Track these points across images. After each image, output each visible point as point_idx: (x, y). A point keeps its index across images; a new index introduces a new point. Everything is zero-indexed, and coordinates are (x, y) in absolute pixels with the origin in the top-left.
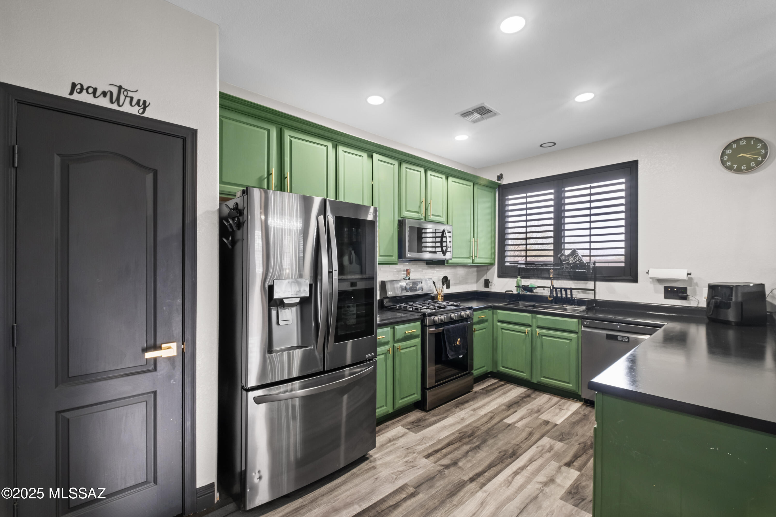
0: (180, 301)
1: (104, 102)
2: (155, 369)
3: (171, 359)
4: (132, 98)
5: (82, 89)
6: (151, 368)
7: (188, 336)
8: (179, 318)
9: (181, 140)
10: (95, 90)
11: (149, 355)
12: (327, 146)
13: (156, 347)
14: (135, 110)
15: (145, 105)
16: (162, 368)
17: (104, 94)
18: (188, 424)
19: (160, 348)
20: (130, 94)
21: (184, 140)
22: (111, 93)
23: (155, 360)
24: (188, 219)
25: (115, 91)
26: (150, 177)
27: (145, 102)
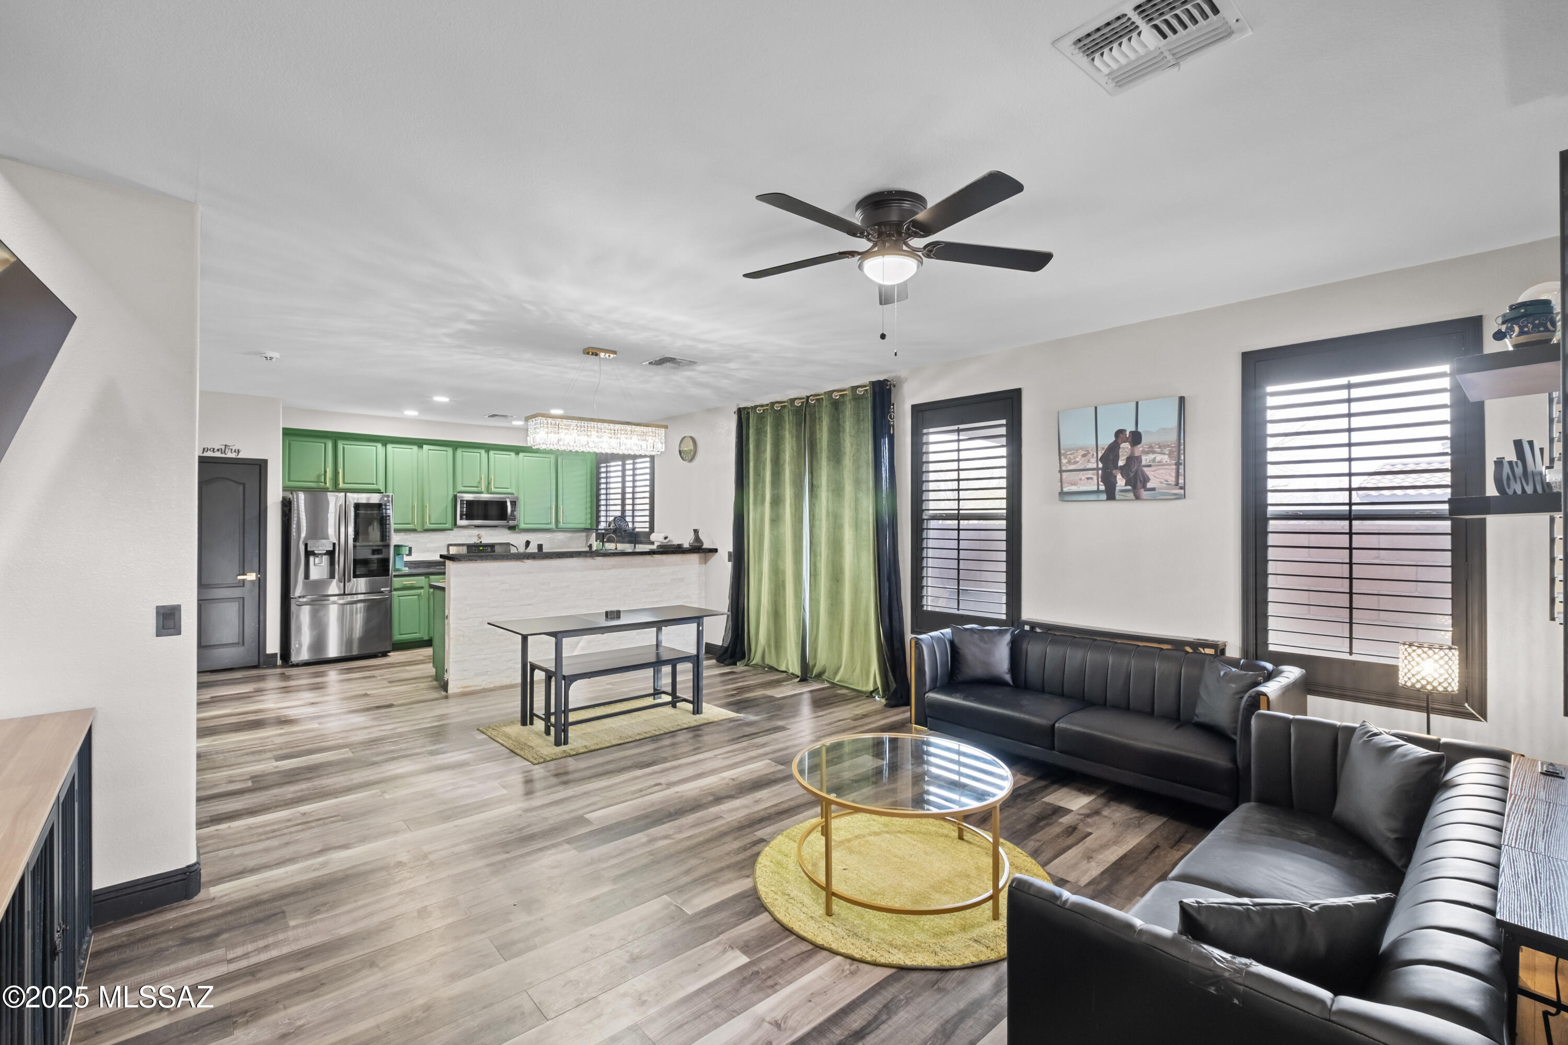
0: (257, 551)
1: (218, 454)
2: (243, 586)
3: (252, 581)
4: (232, 449)
5: (208, 450)
6: (242, 585)
7: (262, 570)
8: (257, 560)
9: (258, 467)
10: (214, 449)
11: (240, 577)
12: (376, 446)
13: (244, 574)
14: (233, 455)
15: (239, 451)
16: (247, 585)
17: (218, 450)
18: (262, 617)
19: (246, 575)
20: (231, 448)
21: (260, 466)
22: (221, 449)
23: (244, 581)
24: (262, 508)
25: (223, 448)
26: (241, 487)
27: (238, 450)
